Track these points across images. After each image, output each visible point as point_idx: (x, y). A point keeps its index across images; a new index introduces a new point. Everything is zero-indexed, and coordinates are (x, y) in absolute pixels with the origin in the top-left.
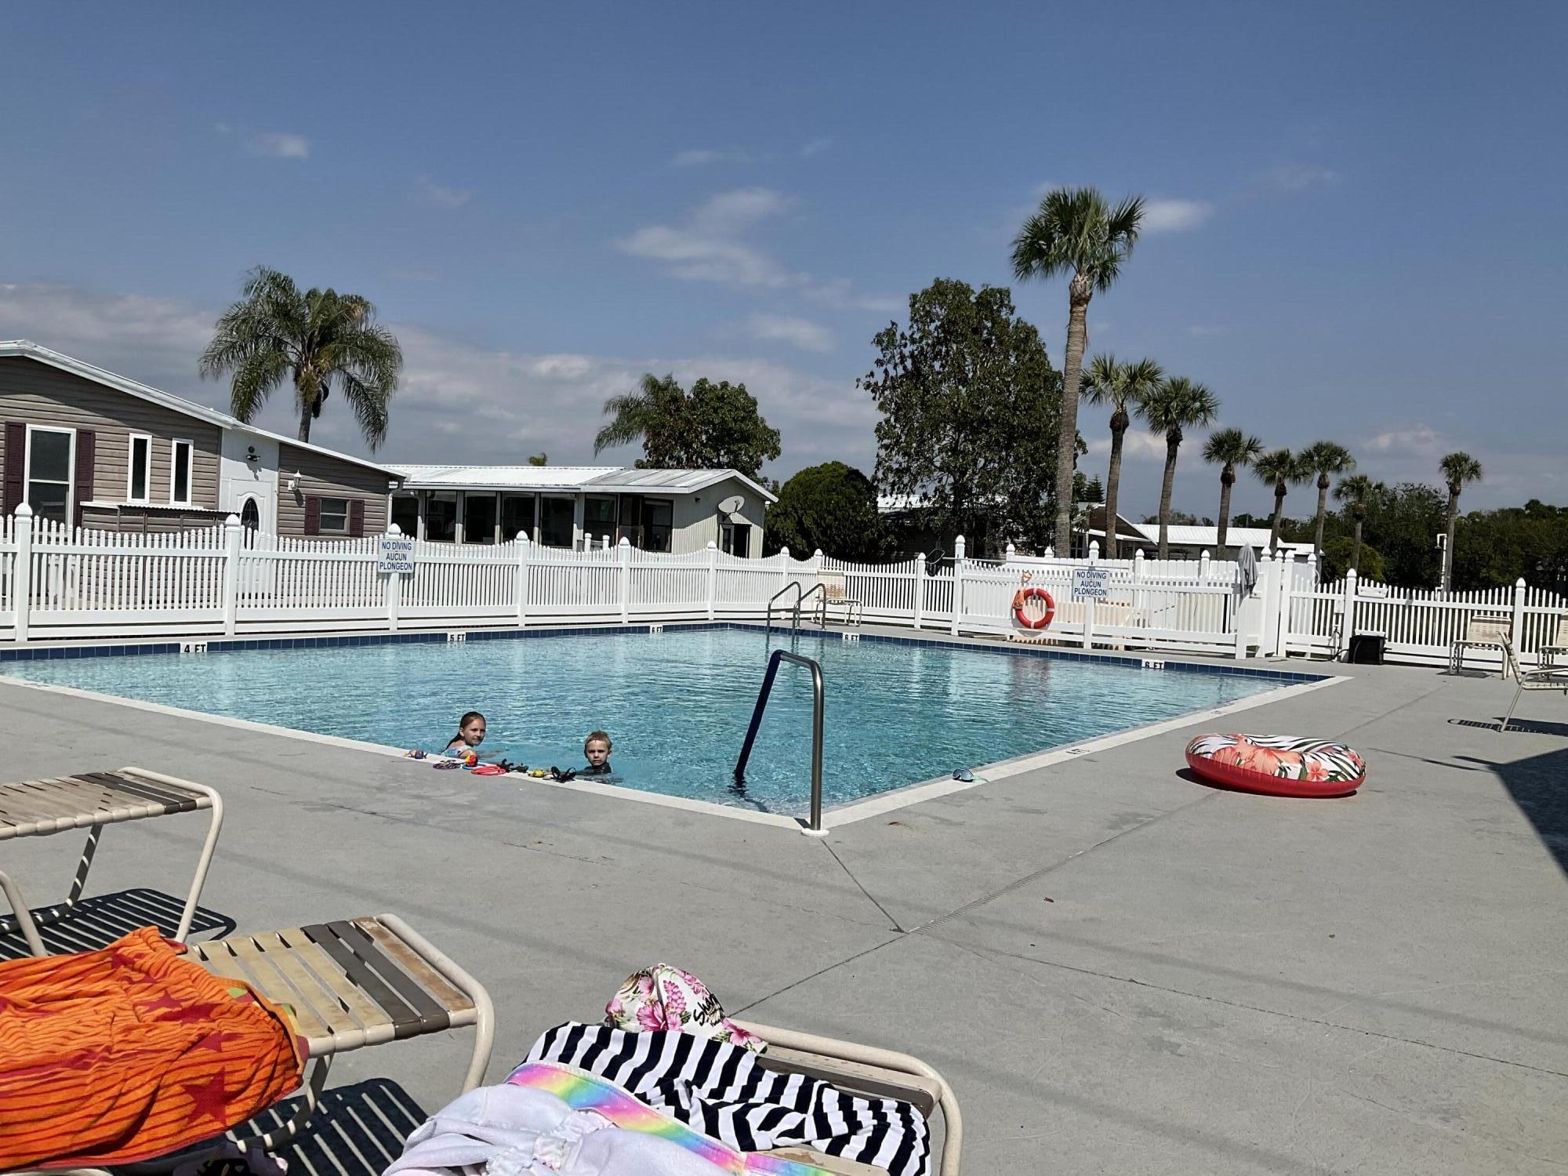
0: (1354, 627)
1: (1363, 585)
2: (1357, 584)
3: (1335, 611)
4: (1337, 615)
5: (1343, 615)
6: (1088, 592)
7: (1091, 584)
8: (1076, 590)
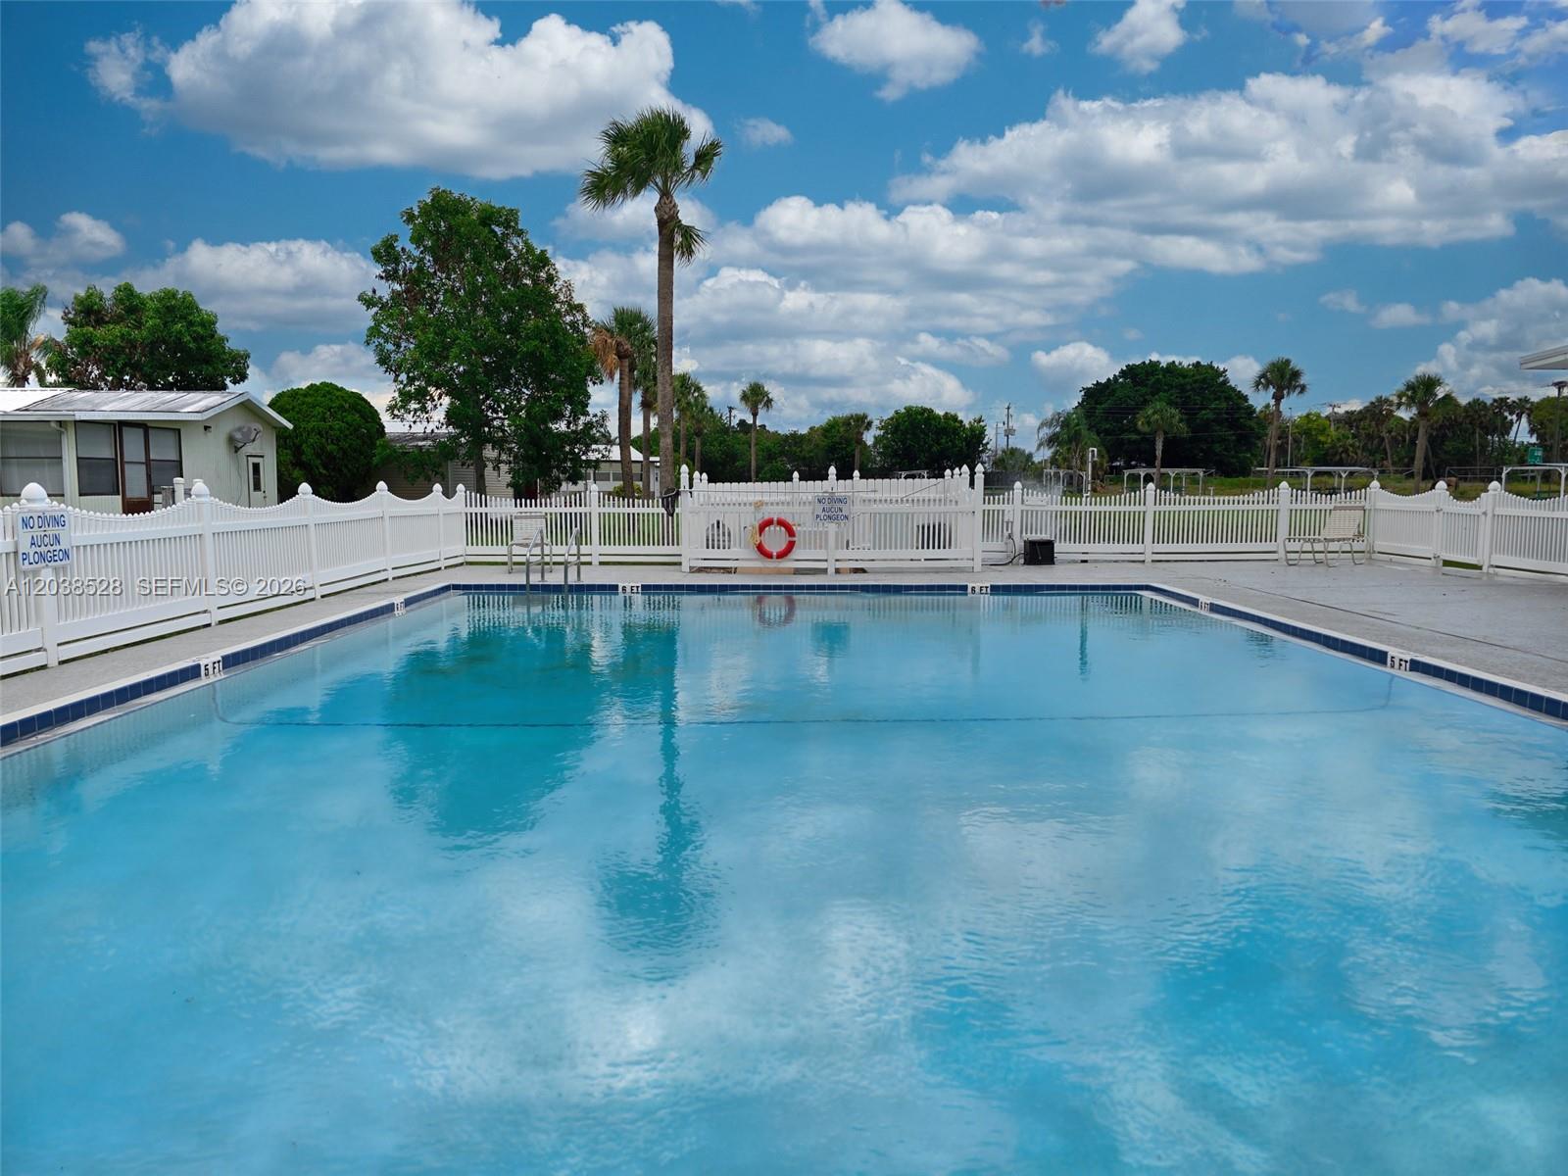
0: (1021, 533)
1: (1028, 495)
2: (1023, 494)
3: (1006, 519)
4: (1008, 523)
5: (1012, 523)
6: (830, 517)
7: (833, 510)
8: (818, 516)
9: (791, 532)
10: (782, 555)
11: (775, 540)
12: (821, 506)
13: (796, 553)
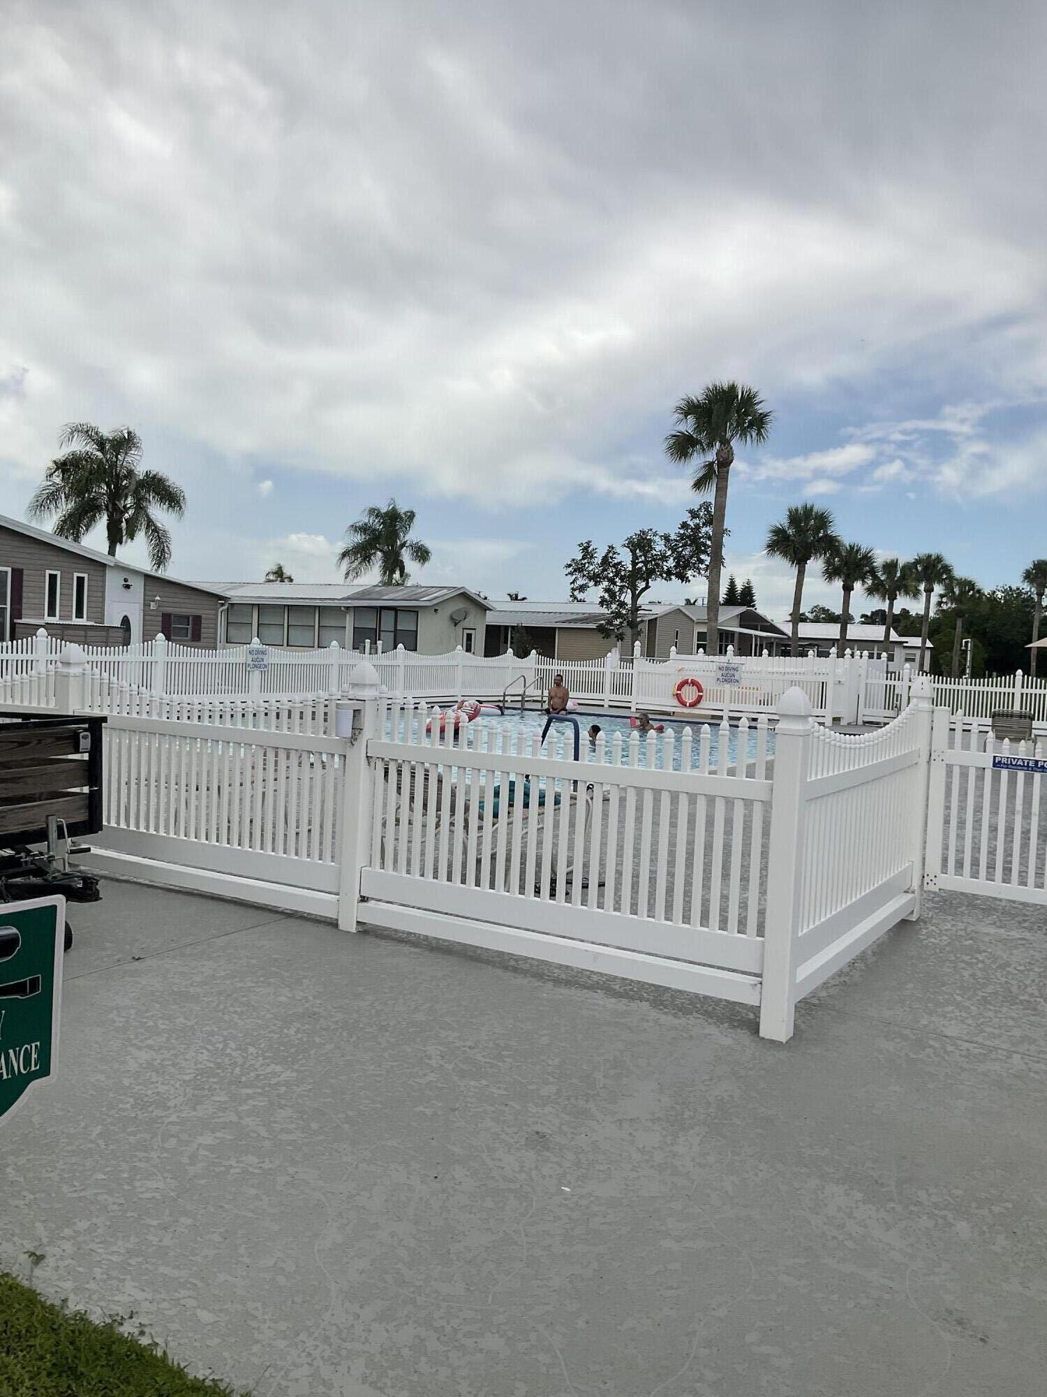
1: (915, 675)
3: (896, 692)
4: (897, 695)
5: (901, 695)
6: (726, 680)
7: (728, 676)
8: (718, 679)
9: (700, 690)
10: (693, 705)
11: (689, 694)
12: (721, 672)
13: (703, 704)
